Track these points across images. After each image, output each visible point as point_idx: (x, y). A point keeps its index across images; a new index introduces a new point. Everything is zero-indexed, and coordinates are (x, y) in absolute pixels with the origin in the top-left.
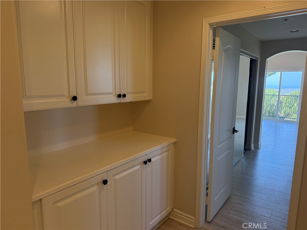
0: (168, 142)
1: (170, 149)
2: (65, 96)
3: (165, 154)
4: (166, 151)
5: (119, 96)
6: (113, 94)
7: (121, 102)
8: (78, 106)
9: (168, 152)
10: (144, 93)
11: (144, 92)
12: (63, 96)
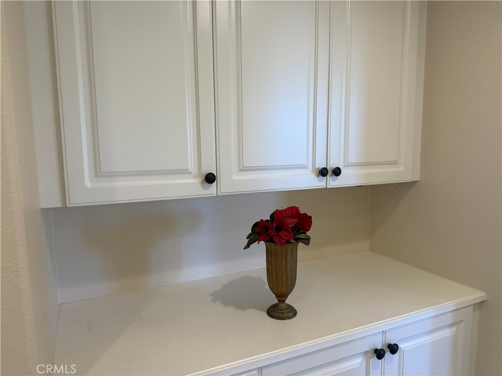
0: (458, 300)
1: (463, 321)
2: (190, 173)
3: (447, 333)
4: (451, 325)
5: (323, 172)
6: (306, 168)
7: (328, 187)
8: (219, 194)
9: (455, 328)
10: (397, 164)
11: (395, 163)
12: (185, 172)
